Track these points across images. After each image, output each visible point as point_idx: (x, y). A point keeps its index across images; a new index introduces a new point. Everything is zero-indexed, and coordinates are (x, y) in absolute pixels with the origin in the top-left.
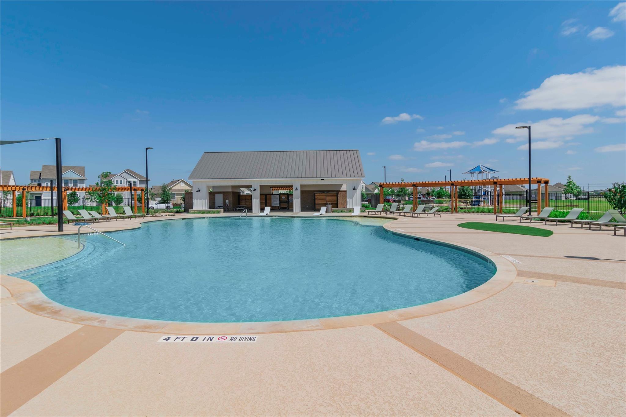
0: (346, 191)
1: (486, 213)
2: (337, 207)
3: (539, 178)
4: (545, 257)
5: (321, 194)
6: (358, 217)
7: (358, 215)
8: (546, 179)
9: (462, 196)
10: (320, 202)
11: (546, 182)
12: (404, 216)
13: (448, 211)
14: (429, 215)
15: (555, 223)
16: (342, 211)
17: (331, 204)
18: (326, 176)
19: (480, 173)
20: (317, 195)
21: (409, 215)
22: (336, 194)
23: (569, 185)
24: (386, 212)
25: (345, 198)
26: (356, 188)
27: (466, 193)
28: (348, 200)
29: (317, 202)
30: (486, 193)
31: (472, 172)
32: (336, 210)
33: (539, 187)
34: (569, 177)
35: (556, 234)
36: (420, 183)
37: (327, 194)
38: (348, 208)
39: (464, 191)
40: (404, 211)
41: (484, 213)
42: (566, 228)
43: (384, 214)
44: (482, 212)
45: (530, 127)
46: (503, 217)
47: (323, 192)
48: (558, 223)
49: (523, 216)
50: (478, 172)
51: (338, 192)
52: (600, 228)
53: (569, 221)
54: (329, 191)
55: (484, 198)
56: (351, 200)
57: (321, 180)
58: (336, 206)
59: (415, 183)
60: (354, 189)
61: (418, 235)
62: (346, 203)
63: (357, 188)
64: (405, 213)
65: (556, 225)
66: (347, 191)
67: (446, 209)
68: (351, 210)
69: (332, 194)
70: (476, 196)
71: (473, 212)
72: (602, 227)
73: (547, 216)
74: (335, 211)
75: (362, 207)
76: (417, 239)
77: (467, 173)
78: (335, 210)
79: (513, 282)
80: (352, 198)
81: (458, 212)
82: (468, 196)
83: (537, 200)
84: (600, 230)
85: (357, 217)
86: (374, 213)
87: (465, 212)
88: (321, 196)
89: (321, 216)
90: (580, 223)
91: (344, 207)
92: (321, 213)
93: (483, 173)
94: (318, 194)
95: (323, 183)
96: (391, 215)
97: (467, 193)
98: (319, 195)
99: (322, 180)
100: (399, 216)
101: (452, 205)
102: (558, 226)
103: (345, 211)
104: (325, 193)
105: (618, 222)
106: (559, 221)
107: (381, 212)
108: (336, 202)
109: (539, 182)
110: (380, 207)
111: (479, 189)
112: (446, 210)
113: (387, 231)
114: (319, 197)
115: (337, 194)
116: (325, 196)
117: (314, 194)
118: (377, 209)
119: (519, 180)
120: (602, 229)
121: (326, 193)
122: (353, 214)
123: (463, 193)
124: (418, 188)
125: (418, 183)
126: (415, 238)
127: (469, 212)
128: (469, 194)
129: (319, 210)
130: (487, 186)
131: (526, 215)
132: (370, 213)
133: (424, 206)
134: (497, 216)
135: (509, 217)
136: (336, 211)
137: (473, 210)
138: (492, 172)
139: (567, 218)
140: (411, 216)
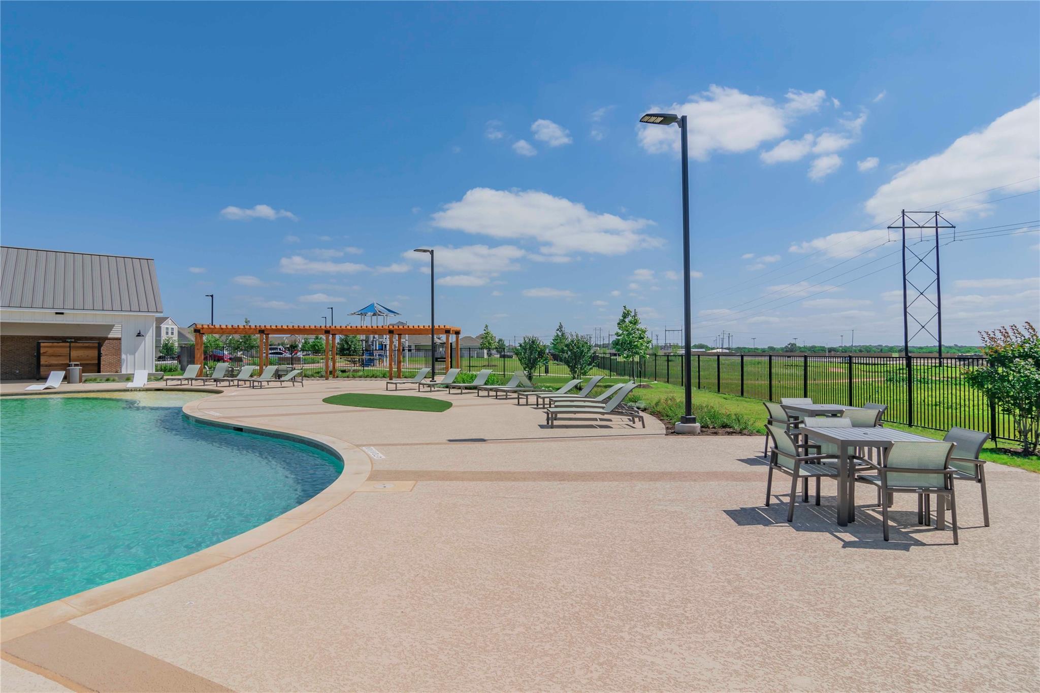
0: (120, 339)
1: (379, 379)
2: (99, 372)
3: (448, 327)
4: (423, 444)
5: (55, 344)
6: (144, 390)
7: (142, 386)
8: (457, 329)
9: (345, 350)
10: (54, 361)
11: (457, 333)
12: (238, 386)
13: (322, 377)
14: (284, 384)
15: (459, 391)
16: (108, 380)
17: (81, 365)
18: (69, 304)
19: (374, 315)
20: (45, 347)
21: (248, 384)
22: (97, 345)
23: (486, 337)
24: (205, 381)
25: (118, 352)
26: (142, 333)
27: (350, 346)
28: (123, 356)
29: (43, 360)
30: (382, 347)
31: (362, 313)
32: (94, 377)
33: (447, 339)
34: (487, 326)
35: (455, 406)
36: (273, 327)
37: (72, 344)
38: (124, 372)
39: (347, 343)
40: (238, 378)
41: (376, 377)
42: (470, 398)
43: (200, 383)
44: (373, 376)
45: (432, 251)
46: (396, 384)
47: (63, 339)
48: (464, 391)
49: (423, 382)
50: (372, 314)
51: (100, 342)
52: (506, 395)
53: (475, 388)
54: (77, 339)
55: (379, 355)
56: (130, 357)
57: (55, 315)
58: (96, 368)
59: (263, 328)
60: (139, 335)
61: (240, 421)
62: (119, 363)
63: (146, 333)
64: (239, 380)
65: (461, 394)
66: (122, 339)
67: (318, 373)
68: (129, 378)
69: (87, 345)
70: (369, 351)
71: (360, 377)
72: (508, 394)
73: (452, 381)
74: (91, 380)
75: (157, 370)
76: (240, 429)
77: (354, 314)
78: (90, 378)
79: (354, 492)
80: (133, 352)
81: (337, 377)
82: (355, 351)
83: (445, 358)
84: (506, 399)
85: (140, 390)
86: (179, 382)
87: (348, 377)
88: (54, 349)
89: (49, 391)
90: (486, 389)
91: (117, 372)
92: (48, 384)
93: (379, 315)
94: (50, 344)
95: (59, 320)
96: (211, 386)
97: (352, 346)
98: (50, 347)
99: (57, 313)
100: (229, 386)
101: (327, 366)
102: (463, 395)
103: (116, 378)
104: (68, 342)
105: (524, 387)
106: (466, 388)
107: (192, 379)
108: (96, 362)
109: (448, 332)
110: (193, 370)
111: (373, 341)
112: (318, 375)
113: (187, 417)
114: (50, 351)
115: (100, 346)
116: (68, 349)
117: (35, 344)
118: (187, 375)
119: (422, 328)
120: (508, 397)
121: (70, 342)
122: (130, 385)
123: (346, 346)
124: (270, 336)
125: (268, 327)
126: (234, 428)
127: (354, 377)
128: (355, 348)
129: (44, 379)
130: (385, 336)
131: (428, 381)
132: (169, 383)
133: (276, 367)
134: (388, 383)
135: (404, 383)
136: (94, 380)
137: (361, 373)
138: (392, 315)
139: (474, 384)
140: (250, 387)
